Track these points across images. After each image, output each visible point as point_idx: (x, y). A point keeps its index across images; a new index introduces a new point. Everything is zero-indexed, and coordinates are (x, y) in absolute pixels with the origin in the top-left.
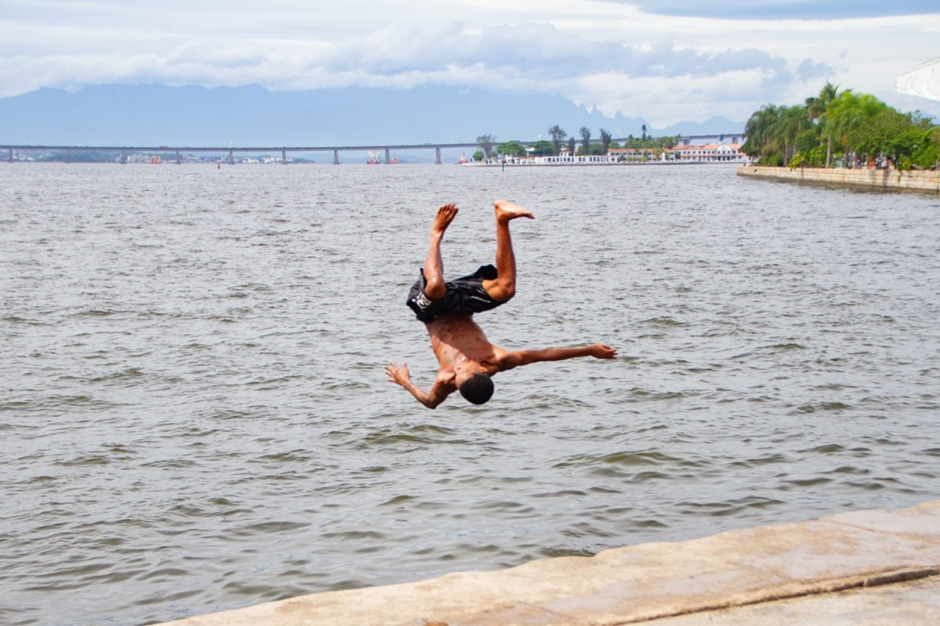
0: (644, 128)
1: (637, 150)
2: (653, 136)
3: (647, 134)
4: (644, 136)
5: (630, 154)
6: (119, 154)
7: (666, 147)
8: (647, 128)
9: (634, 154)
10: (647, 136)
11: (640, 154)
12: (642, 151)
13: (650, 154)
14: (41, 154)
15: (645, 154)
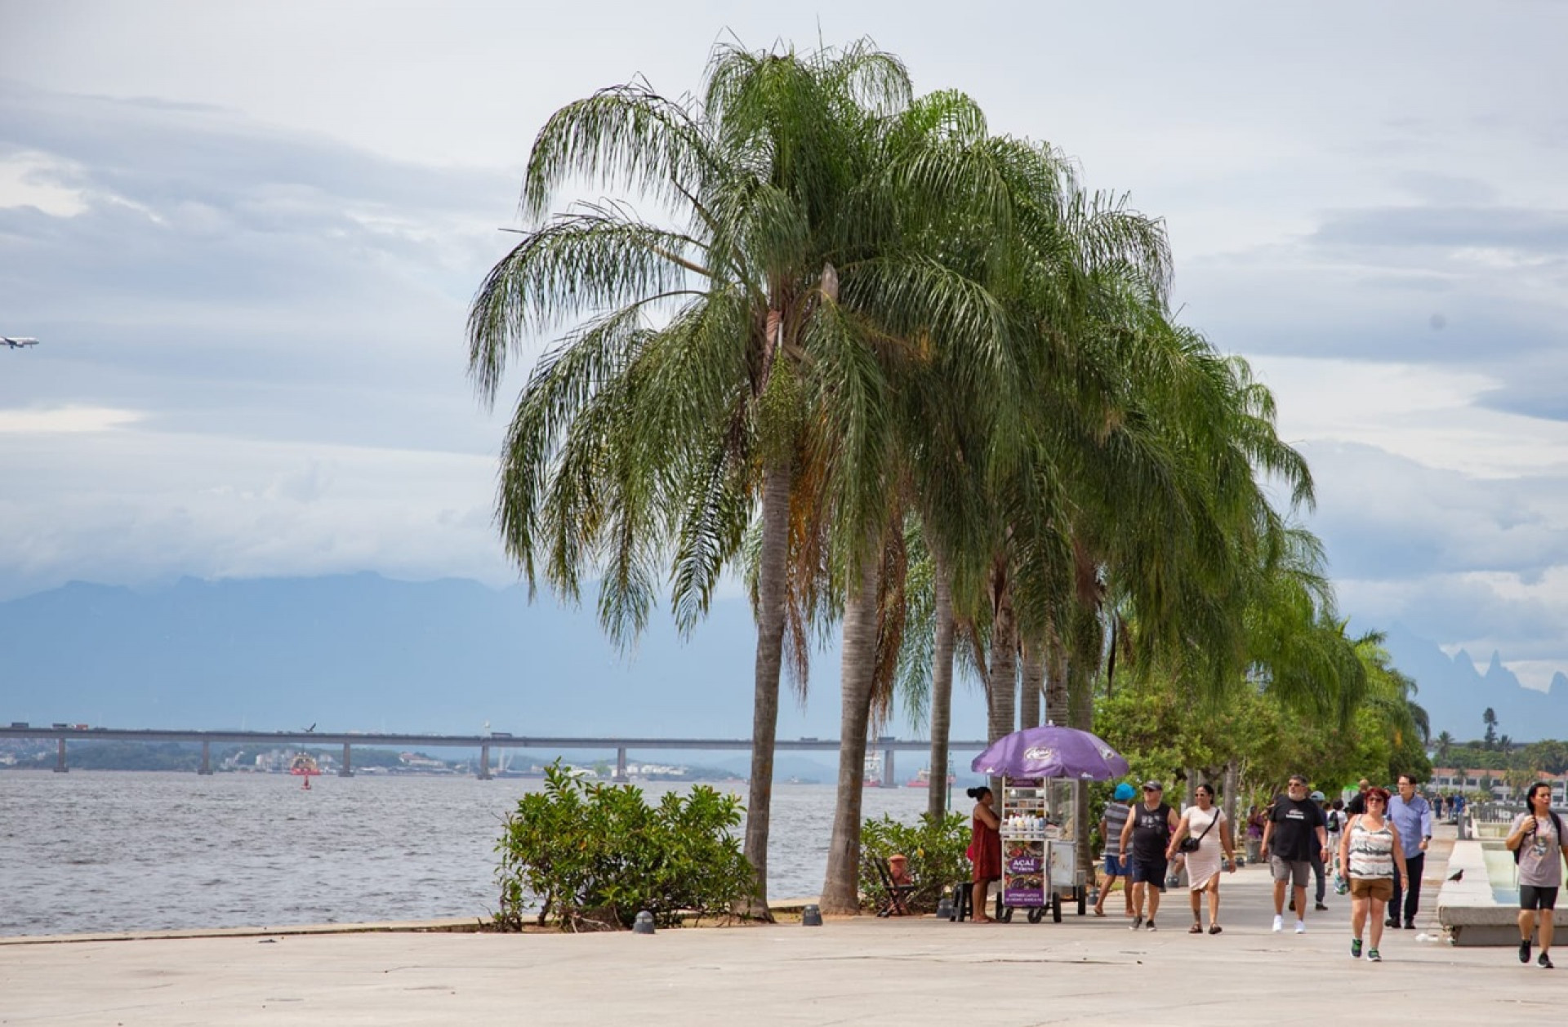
0: (1490, 716)
1: (1462, 774)
2: (1515, 739)
3: (1499, 734)
4: (1490, 736)
5: (1447, 781)
6: (236, 751)
7: (1539, 769)
8: (1498, 717)
9: (1456, 782)
10: (1499, 737)
11: (1472, 783)
12: (1477, 775)
13: (1498, 783)
14: (42, 749)
15: (1485, 784)
